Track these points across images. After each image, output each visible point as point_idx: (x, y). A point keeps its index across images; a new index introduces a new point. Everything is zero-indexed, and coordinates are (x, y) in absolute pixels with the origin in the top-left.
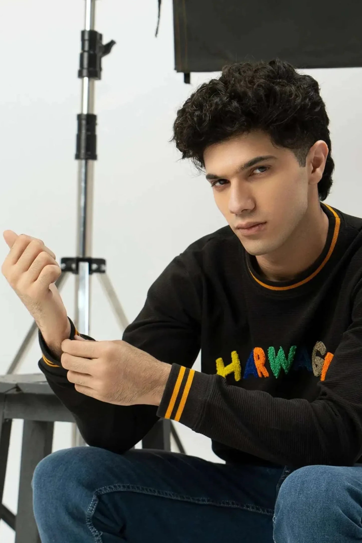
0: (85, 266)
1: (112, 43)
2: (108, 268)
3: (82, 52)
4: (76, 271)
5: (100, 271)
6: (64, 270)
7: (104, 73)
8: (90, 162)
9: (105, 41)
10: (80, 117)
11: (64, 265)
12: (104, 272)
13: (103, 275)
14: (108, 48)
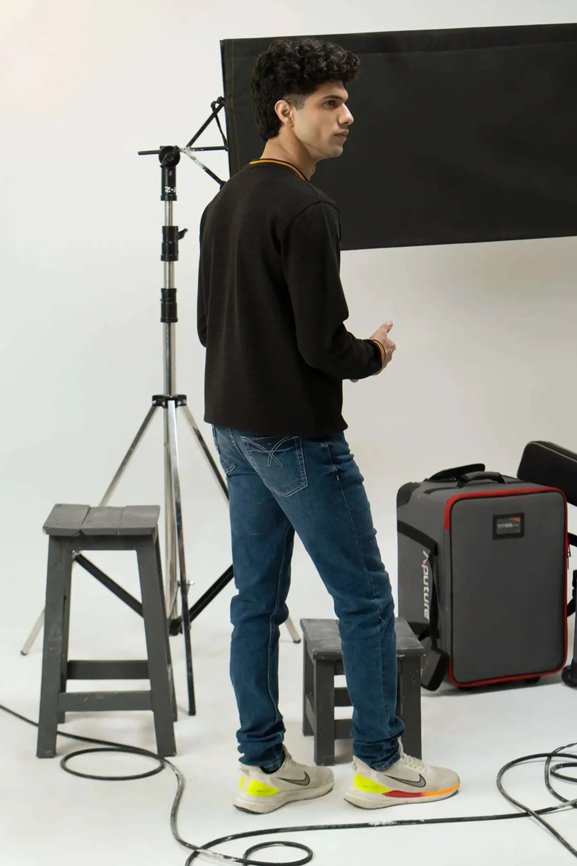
0: (172, 403)
1: (185, 230)
2: (188, 402)
3: (164, 242)
4: (166, 407)
5: (183, 405)
6: (155, 406)
7: (180, 255)
8: (172, 324)
9: (180, 230)
10: (163, 290)
11: (155, 402)
12: (185, 405)
13: (184, 407)
14: (182, 234)
